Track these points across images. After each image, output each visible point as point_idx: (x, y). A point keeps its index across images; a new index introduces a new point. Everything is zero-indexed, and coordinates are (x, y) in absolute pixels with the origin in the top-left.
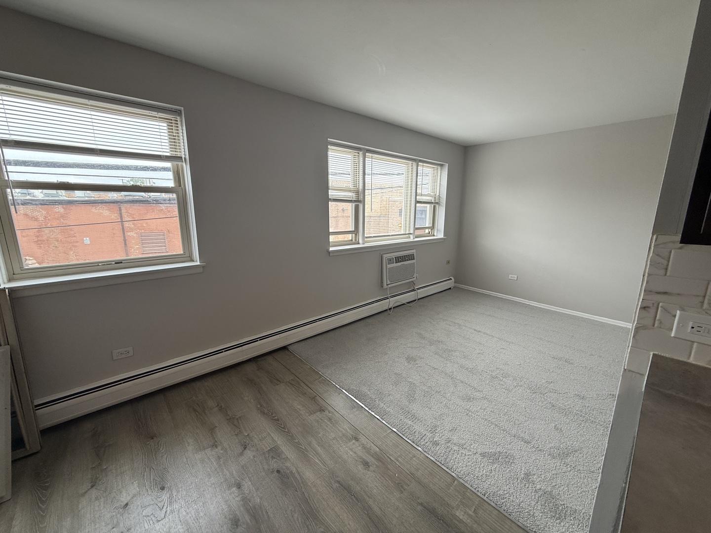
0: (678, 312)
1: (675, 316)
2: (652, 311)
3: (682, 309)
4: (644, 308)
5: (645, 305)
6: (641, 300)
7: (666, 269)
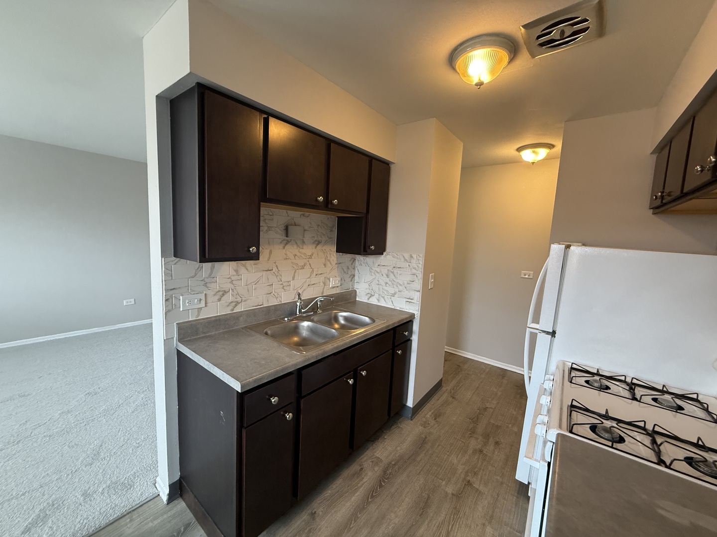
0: (181, 297)
1: (180, 300)
2: (170, 300)
3: (182, 295)
4: (166, 300)
5: (167, 298)
6: (164, 296)
7: (172, 276)
